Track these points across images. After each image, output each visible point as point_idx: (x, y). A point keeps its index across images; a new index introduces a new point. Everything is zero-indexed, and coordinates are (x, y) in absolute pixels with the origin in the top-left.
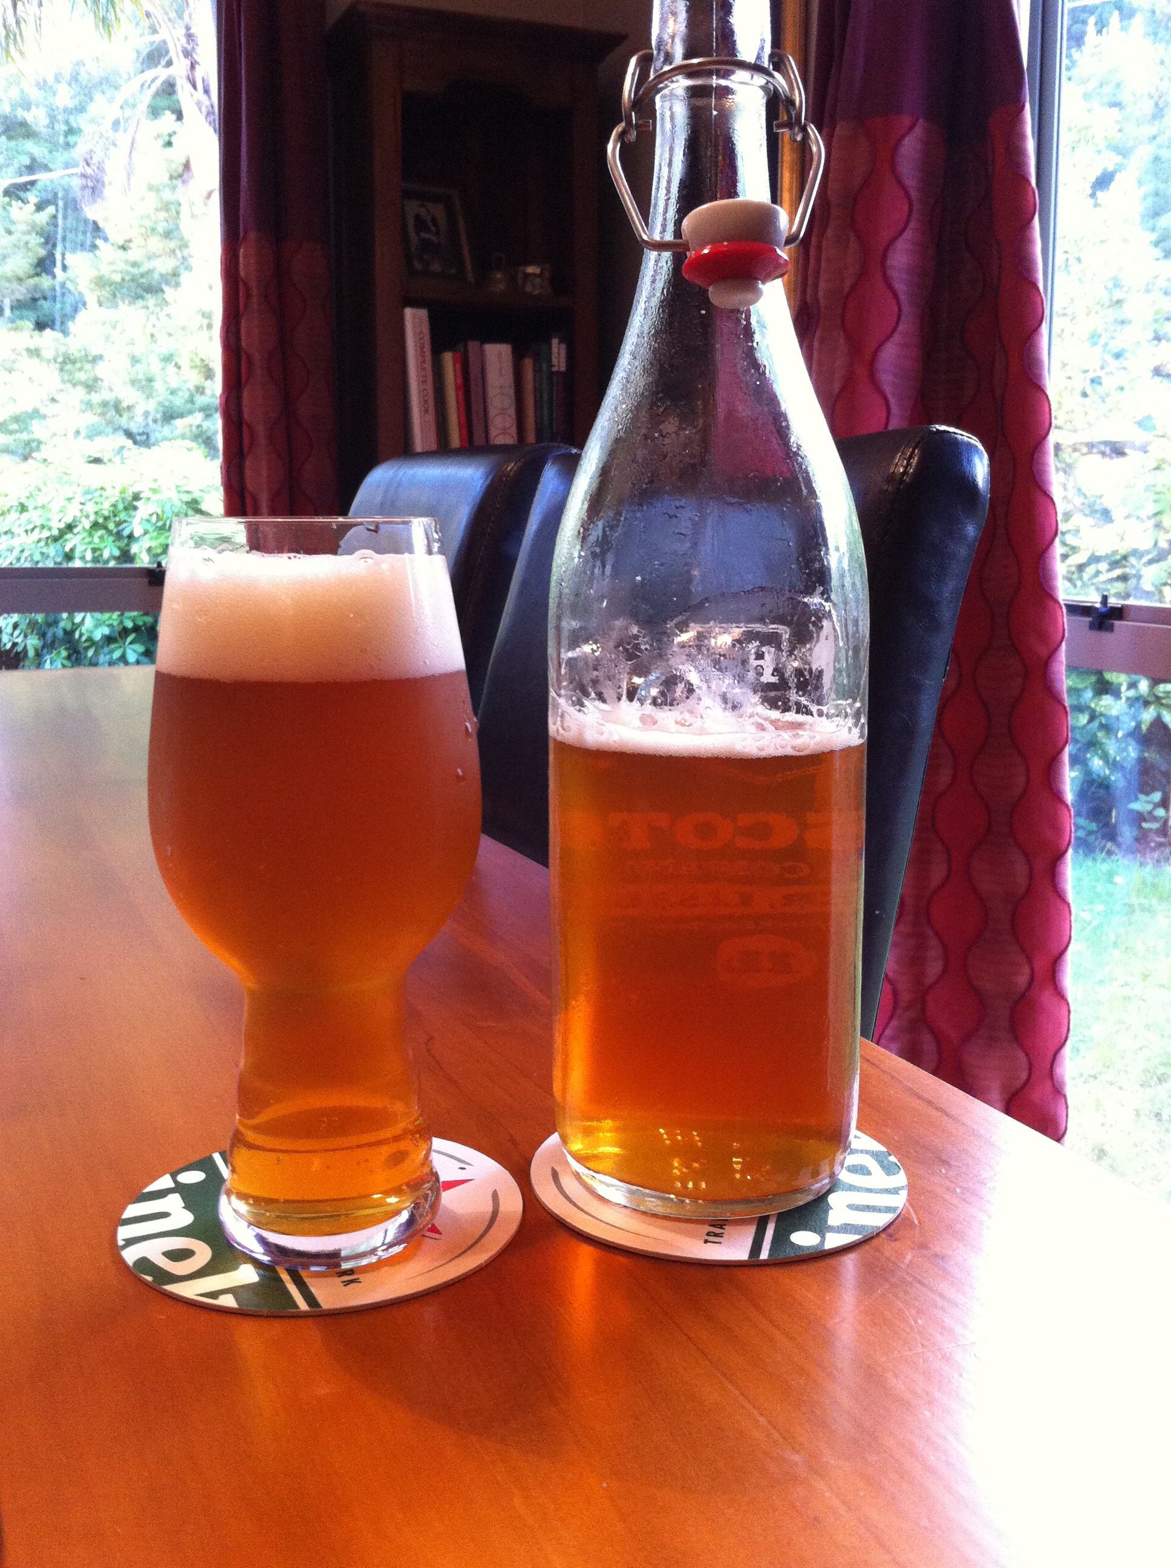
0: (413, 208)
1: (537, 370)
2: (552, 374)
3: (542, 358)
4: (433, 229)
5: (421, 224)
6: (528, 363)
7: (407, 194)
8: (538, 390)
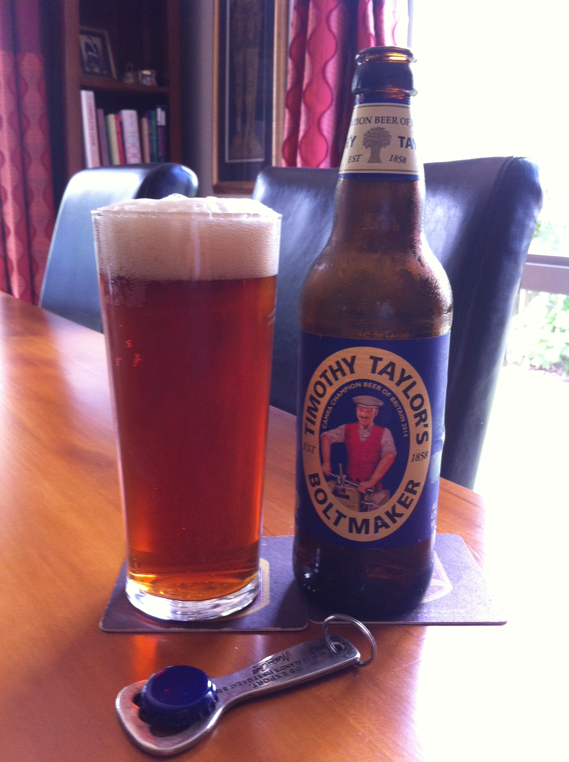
5: (88, 48)
8: (150, 135)
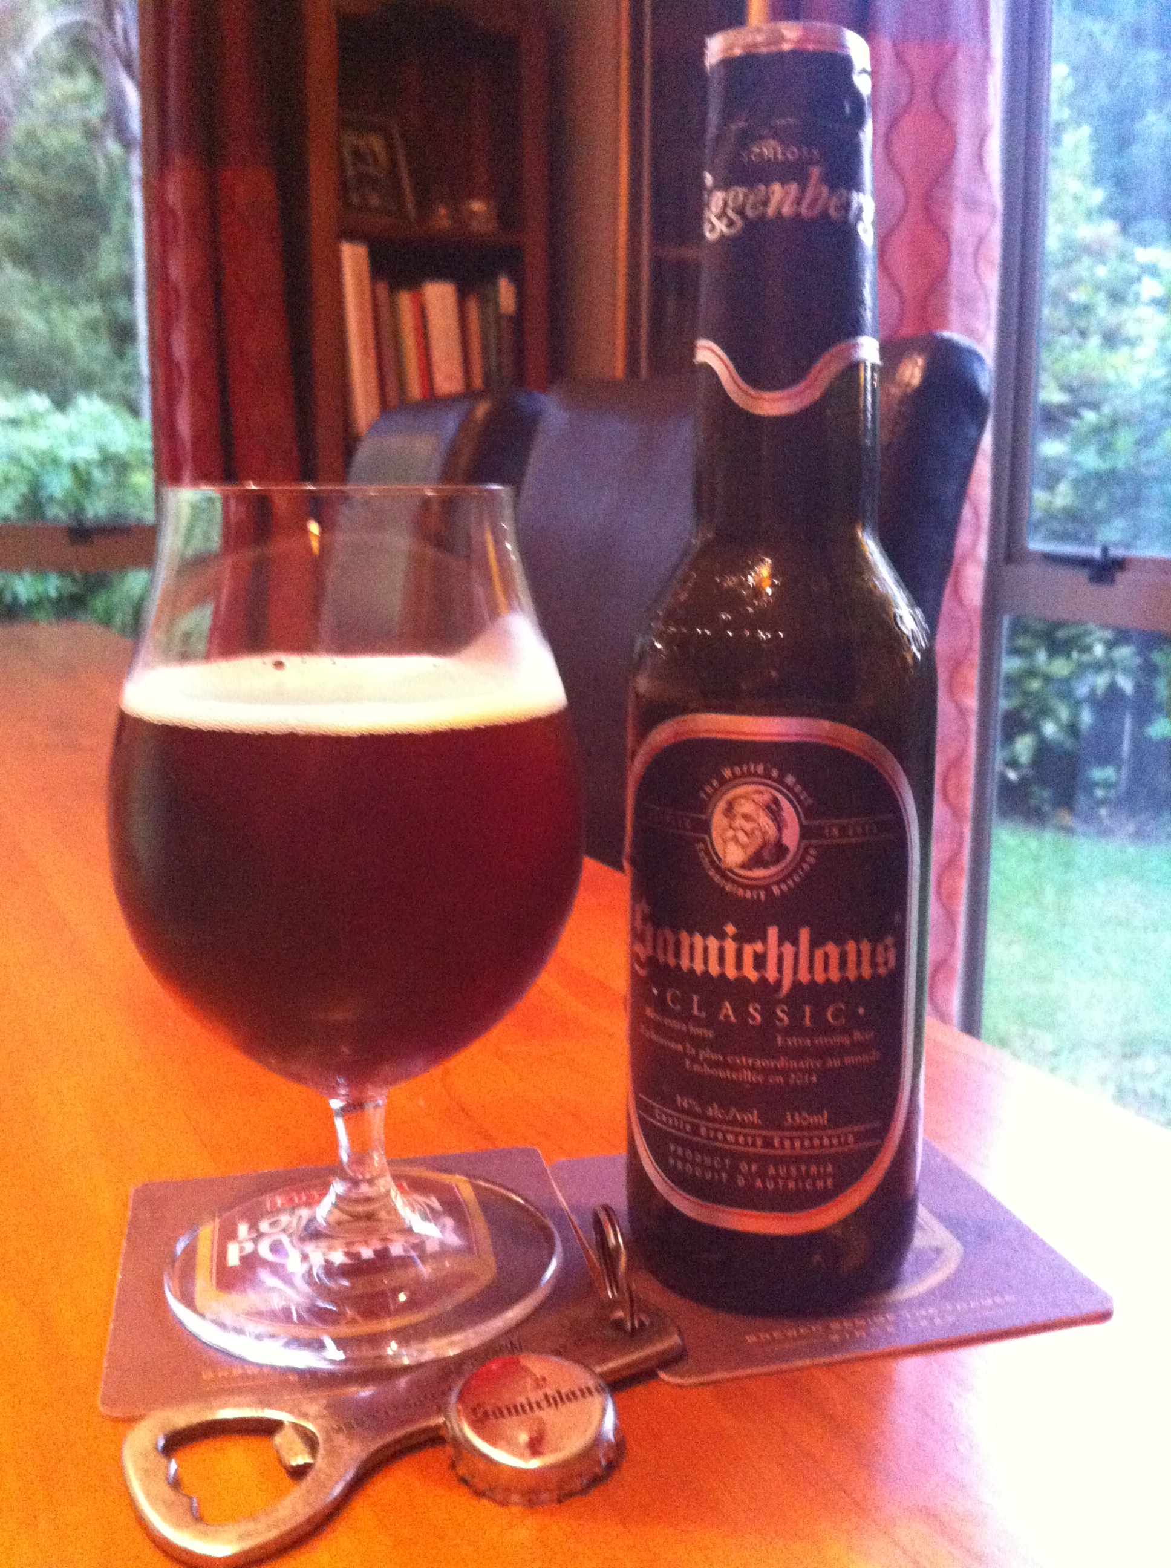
0: (350, 138)
1: (483, 313)
2: (499, 317)
3: (488, 300)
4: (370, 161)
5: (357, 154)
6: (473, 307)
7: (344, 124)
8: (484, 334)
